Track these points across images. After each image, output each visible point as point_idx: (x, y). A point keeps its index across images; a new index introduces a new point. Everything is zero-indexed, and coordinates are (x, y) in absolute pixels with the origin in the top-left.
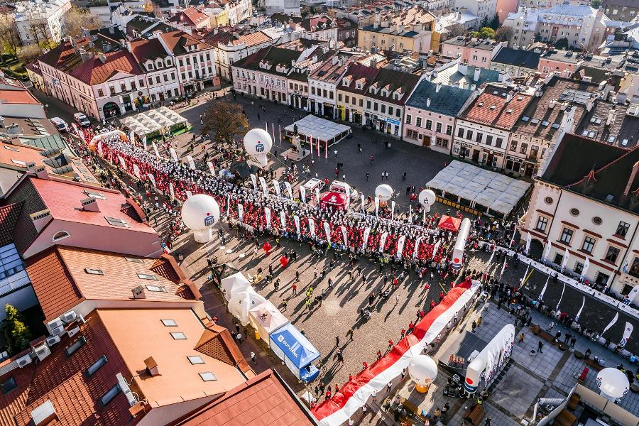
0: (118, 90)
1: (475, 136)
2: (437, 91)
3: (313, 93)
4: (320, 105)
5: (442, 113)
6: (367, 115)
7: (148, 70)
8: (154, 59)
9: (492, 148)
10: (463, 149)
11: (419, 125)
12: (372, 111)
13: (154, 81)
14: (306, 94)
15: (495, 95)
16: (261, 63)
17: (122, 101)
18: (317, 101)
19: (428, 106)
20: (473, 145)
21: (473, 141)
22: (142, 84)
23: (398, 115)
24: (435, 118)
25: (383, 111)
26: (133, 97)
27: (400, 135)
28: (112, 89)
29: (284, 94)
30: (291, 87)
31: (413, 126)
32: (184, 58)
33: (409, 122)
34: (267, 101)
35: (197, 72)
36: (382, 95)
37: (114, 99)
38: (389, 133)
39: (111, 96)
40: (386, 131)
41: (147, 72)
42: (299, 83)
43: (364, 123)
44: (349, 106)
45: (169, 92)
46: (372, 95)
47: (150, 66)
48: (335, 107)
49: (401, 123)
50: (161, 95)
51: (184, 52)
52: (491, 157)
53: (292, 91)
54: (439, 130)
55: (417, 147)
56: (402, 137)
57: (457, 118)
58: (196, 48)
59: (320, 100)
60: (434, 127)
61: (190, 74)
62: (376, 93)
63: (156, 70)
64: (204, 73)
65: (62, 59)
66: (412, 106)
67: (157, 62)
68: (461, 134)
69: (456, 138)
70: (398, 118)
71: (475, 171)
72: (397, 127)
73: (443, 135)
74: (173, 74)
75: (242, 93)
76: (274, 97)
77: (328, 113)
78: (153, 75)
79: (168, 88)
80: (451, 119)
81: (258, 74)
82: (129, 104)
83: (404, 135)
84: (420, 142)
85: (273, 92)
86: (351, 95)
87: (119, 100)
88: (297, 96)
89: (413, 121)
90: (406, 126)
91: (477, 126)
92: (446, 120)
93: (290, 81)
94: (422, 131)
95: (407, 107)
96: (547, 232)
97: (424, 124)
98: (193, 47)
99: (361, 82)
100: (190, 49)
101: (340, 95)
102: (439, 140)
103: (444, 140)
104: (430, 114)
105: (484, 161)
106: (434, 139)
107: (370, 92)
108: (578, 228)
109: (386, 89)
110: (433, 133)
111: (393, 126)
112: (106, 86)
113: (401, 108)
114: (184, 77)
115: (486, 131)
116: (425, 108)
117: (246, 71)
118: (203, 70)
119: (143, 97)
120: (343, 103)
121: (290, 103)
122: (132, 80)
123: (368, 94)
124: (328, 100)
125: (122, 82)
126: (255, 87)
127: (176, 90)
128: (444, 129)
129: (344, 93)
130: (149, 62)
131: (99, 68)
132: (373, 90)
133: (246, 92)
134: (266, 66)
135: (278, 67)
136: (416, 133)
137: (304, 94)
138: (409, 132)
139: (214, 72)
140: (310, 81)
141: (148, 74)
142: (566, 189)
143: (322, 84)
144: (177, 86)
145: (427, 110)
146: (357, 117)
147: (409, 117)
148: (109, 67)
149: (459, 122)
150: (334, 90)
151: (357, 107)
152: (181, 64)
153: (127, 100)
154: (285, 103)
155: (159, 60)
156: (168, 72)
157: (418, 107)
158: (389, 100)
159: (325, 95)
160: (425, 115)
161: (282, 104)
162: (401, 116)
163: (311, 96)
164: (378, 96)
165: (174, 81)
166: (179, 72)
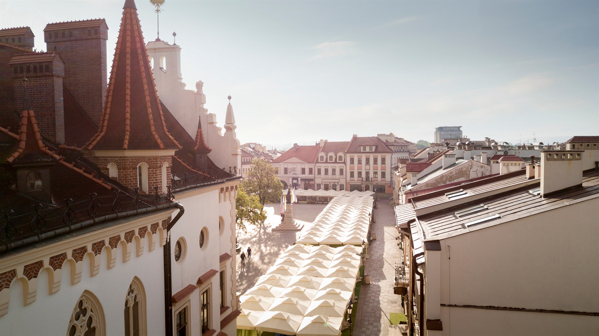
7: (319, 161)
8: (327, 153)
13: (323, 172)
22: (311, 171)
28: (286, 170)
32: (356, 157)
35: (368, 173)
37: (285, 179)
47: (322, 157)
51: (359, 152)
58: (371, 149)
61: (360, 174)
63: (326, 162)
64: (375, 175)
67: (329, 155)
74: (341, 170)
78: (323, 166)
87: (289, 181)
98: (368, 149)
100: (365, 149)
112: (282, 166)
114: (352, 174)
122: (303, 167)
125: (295, 166)
127: (342, 185)
130: (322, 154)
139: (388, 178)
141: (318, 165)
156: (338, 167)
165: (341, 176)
166: (348, 169)
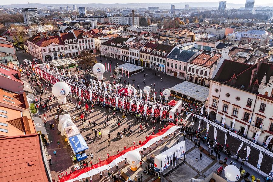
0: (52, 50)
1: (195, 71)
2: (181, 52)
3: (131, 54)
4: (133, 59)
5: (181, 61)
6: (151, 63)
7: (66, 43)
8: (68, 39)
9: (203, 76)
10: (191, 77)
11: (172, 67)
12: (153, 61)
13: (68, 48)
14: (128, 55)
15: (207, 54)
16: (112, 43)
17: (53, 55)
18: (132, 58)
19: (176, 58)
20: (195, 75)
21: (195, 73)
22: (62, 49)
23: (164, 63)
24: (179, 63)
25: (158, 61)
26: (58, 54)
27: (164, 71)
28: (50, 50)
29: (120, 56)
30: (123, 53)
31: (170, 68)
32: (81, 40)
33: (168, 66)
34: (114, 59)
35: (87, 46)
36: (157, 54)
37: (50, 54)
38: (160, 71)
39: (49, 52)
40: (159, 70)
41: (65, 44)
42: (125, 50)
43: (150, 67)
44: (144, 59)
45: (74, 54)
46: (154, 54)
47: (66, 42)
48: (139, 60)
49: (165, 66)
50: (70, 54)
51: (82, 38)
52: (203, 80)
53: (123, 54)
54: (180, 69)
55: (172, 77)
56: (165, 73)
57: (187, 63)
58: (87, 36)
59: (133, 57)
60: (178, 67)
61: (84, 47)
62: (155, 53)
63: (69, 44)
64: (89, 47)
65: (35, 39)
66: (169, 58)
67: (70, 40)
68: (190, 71)
69: (188, 72)
70: (164, 64)
71: (193, 85)
72: (163, 68)
73: (182, 71)
74: (76, 47)
75: (104, 56)
76: (116, 57)
77: (136, 63)
78: (68, 46)
79: (73, 51)
80: (185, 63)
81: (110, 48)
82: (56, 57)
83: (166, 72)
84: (173, 75)
85: (116, 55)
86: (145, 55)
87: (52, 55)
88: (125, 56)
89: (170, 65)
90: (167, 67)
91: (196, 66)
92: (183, 64)
93: (122, 50)
94: (174, 69)
95: (167, 59)
96: (217, 107)
97: (174, 66)
98: (85, 36)
99: (149, 49)
100: (84, 37)
101: (141, 55)
102: (180, 73)
103: (183, 73)
104: (177, 62)
105: (200, 82)
106: (178, 73)
107: (153, 53)
108: (230, 103)
109: (159, 51)
110: (178, 70)
111: (162, 67)
112: (47, 48)
113: (165, 59)
114: (81, 48)
115: (200, 68)
116: (175, 59)
117: (106, 46)
118: (89, 46)
119: (62, 54)
120: (142, 59)
121: (122, 59)
122: (58, 47)
123: (152, 54)
124: (136, 57)
125: (54, 47)
126: (109, 53)
127: (77, 53)
128: (183, 68)
129: (143, 54)
130: (66, 40)
131: (46, 41)
132: (154, 52)
133: (106, 55)
134: (113, 44)
135: (118, 44)
136: (171, 70)
137: (127, 55)
138: (168, 70)
139: (94, 47)
140: (130, 49)
141: (66, 45)
142: (223, 84)
143: (134, 50)
144: (77, 51)
145: (176, 60)
146: (148, 64)
147: (168, 63)
148: (50, 41)
149: (189, 64)
150: (139, 53)
151: (148, 60)
152: (80, 42)
153: (55, 55)
154: (120, 59)
155: (71, 40)
156: (74, 45)
157: (172, 59)
158: (160, 56)
159: (135, 55)
160: (175, 62)
161: (119, 60)
162: (165, 63)
163: (130, 56)
164: (156, 55)
165: (76, 49)
166: (79, 46)
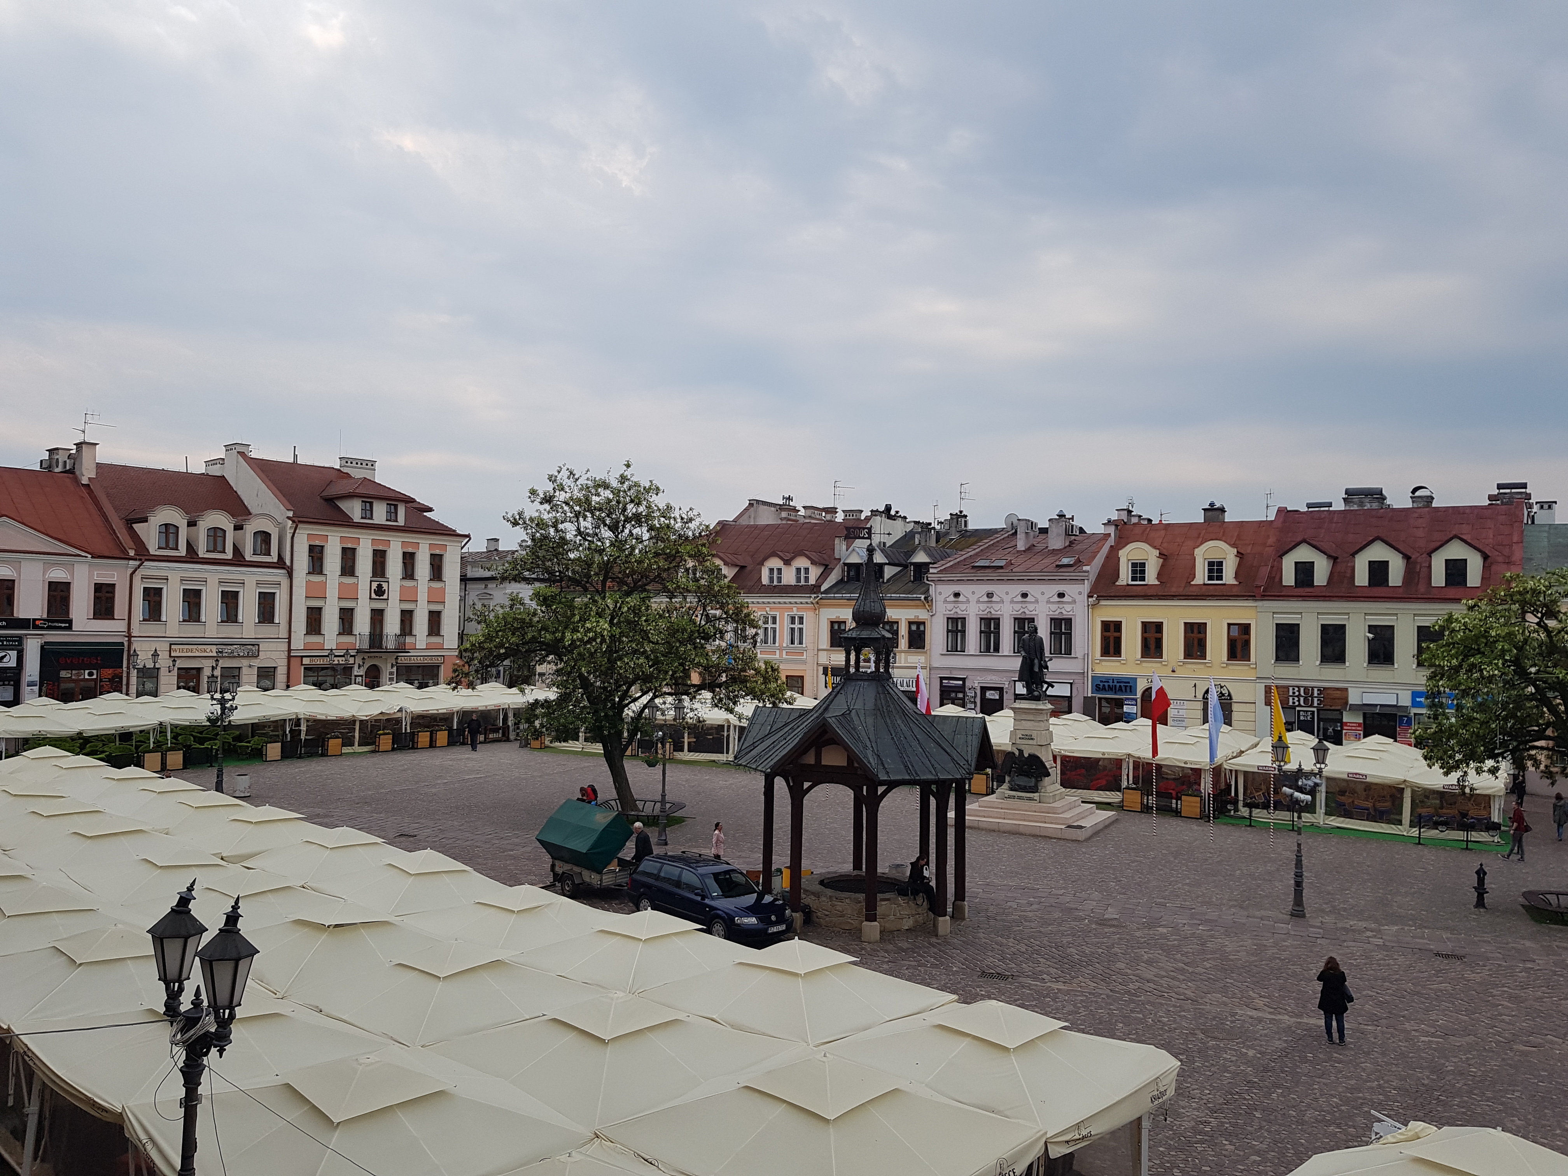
3: (955, 644)
7: (153, 549)
13: (172, 604)
22: (104, 604)
25: (1381, 657)
30: (836, 641)
32: (333, 540)
35: (377, 616)
41: (143, 554)
46: (1306, 592)
47: (169, 531)
50: (187, 678)
51: (345, 521)
58: (392, 514)
61: (347, 617)
63: (192, 556)
64: (406, 626)
67: (206, 523)
74: (265, 602)
78: (174, 578)
86: (1174, 613)
93: (832, 612)
98: (382, 511)
100: (368, 512)
114: (314, 622)
118: (407, 617)
122: (60, 574)
125: (8, 572)
127: (265, 676)
130: (169, 515)
140: (943, 592)
144: (272, 653)
152: (316, 555)
155: (218, 517)
156: (249, 583)
163: (941, 662)
165: (266, 630)
166: (300, 592)
